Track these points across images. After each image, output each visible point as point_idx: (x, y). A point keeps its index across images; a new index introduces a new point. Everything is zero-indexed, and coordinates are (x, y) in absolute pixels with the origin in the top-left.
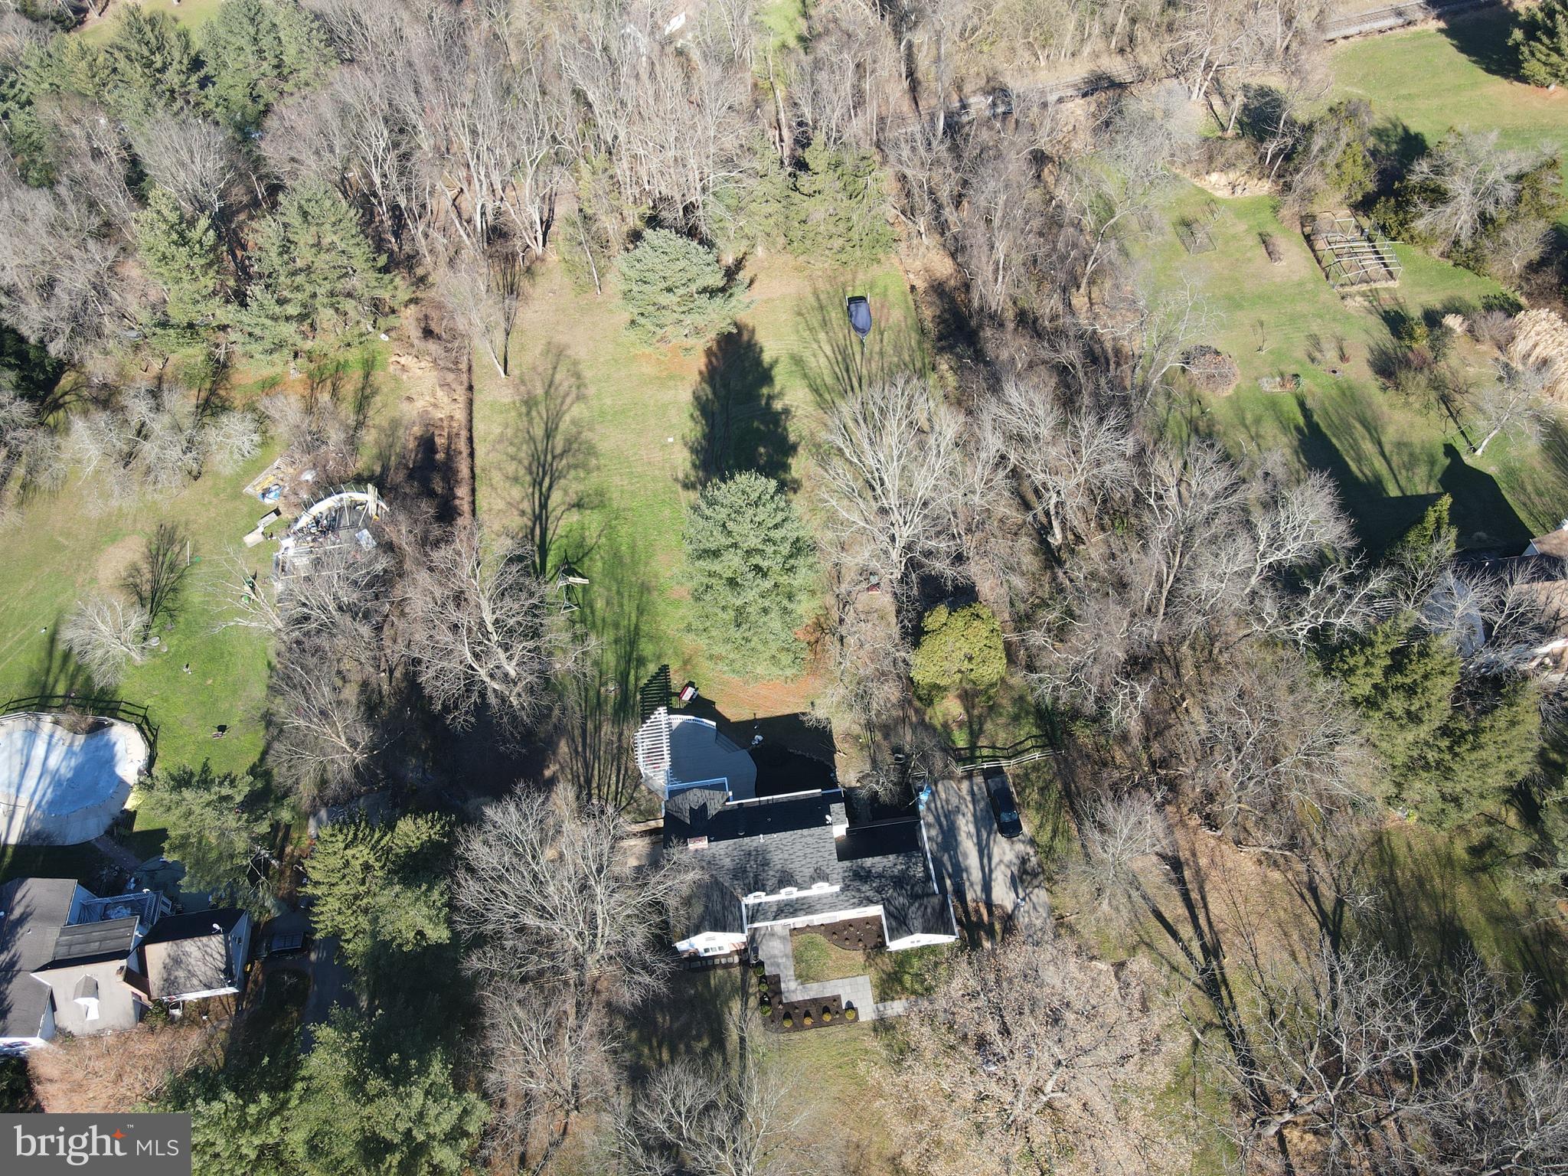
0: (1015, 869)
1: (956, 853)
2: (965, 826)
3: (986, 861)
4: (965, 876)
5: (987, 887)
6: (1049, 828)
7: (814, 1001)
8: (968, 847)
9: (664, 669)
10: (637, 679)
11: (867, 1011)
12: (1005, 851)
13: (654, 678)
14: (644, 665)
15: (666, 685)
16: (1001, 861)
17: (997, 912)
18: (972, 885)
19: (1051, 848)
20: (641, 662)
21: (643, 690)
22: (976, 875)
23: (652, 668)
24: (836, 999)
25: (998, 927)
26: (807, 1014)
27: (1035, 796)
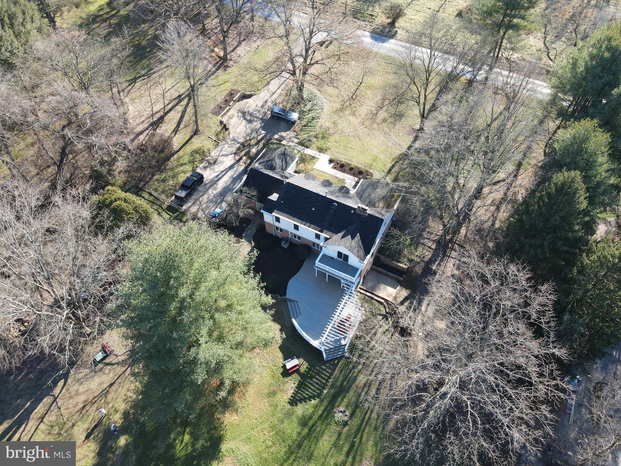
0: (212, 167)
1: (230, 185)
2: (212, 193)
3: (220, 176)
4: (235, 176)
5: (231, 167)
6: (182, 168)
7: (344, 171)
8: (221, 184)
9: (293, 402)
10: (316, 407)
11: (324, 158)
12: (208, 175)
13: (305, 400)
14: (304, 417)
15: (300, 386)
16: (214, 172)
17: (237, 158)
18: (236, 171)
19: (190, 162)
20: (304, 422)
21: (319, 396)
22: (230, 173)
23: (300, 409)
24: (334, 168)
25: (243, 153)
26: (351, 169)
27: (171, 182)
